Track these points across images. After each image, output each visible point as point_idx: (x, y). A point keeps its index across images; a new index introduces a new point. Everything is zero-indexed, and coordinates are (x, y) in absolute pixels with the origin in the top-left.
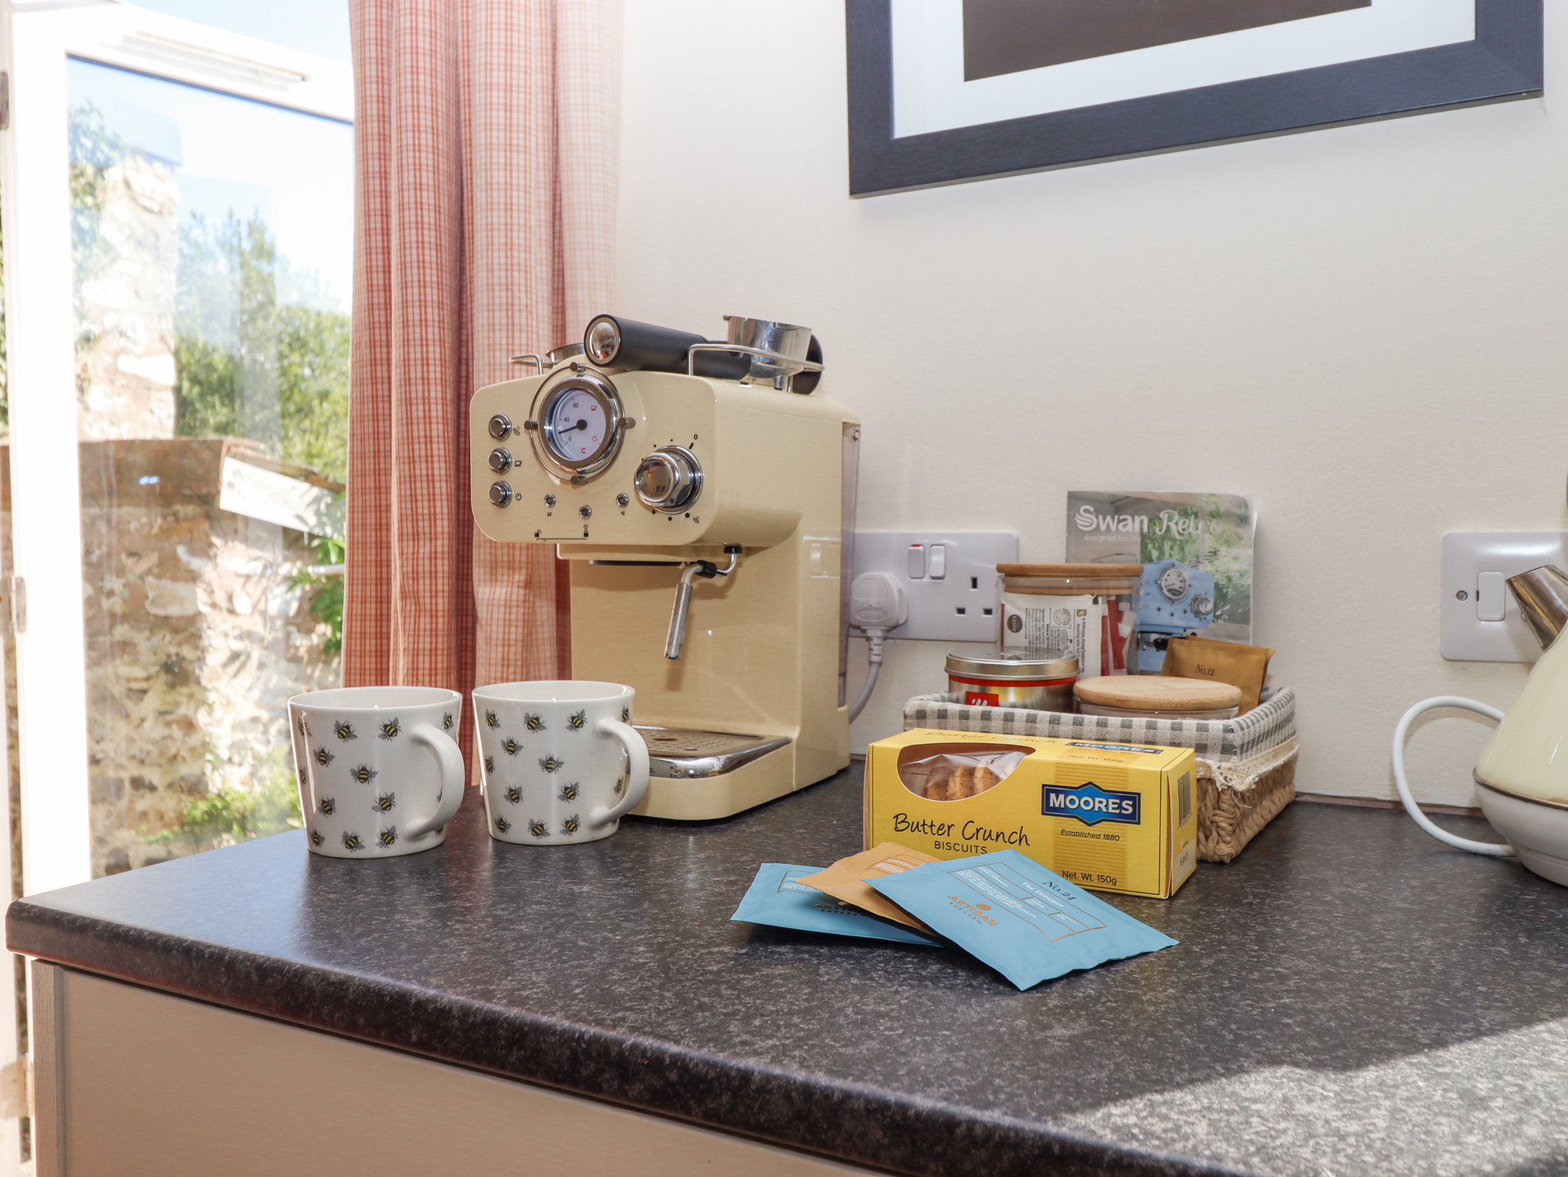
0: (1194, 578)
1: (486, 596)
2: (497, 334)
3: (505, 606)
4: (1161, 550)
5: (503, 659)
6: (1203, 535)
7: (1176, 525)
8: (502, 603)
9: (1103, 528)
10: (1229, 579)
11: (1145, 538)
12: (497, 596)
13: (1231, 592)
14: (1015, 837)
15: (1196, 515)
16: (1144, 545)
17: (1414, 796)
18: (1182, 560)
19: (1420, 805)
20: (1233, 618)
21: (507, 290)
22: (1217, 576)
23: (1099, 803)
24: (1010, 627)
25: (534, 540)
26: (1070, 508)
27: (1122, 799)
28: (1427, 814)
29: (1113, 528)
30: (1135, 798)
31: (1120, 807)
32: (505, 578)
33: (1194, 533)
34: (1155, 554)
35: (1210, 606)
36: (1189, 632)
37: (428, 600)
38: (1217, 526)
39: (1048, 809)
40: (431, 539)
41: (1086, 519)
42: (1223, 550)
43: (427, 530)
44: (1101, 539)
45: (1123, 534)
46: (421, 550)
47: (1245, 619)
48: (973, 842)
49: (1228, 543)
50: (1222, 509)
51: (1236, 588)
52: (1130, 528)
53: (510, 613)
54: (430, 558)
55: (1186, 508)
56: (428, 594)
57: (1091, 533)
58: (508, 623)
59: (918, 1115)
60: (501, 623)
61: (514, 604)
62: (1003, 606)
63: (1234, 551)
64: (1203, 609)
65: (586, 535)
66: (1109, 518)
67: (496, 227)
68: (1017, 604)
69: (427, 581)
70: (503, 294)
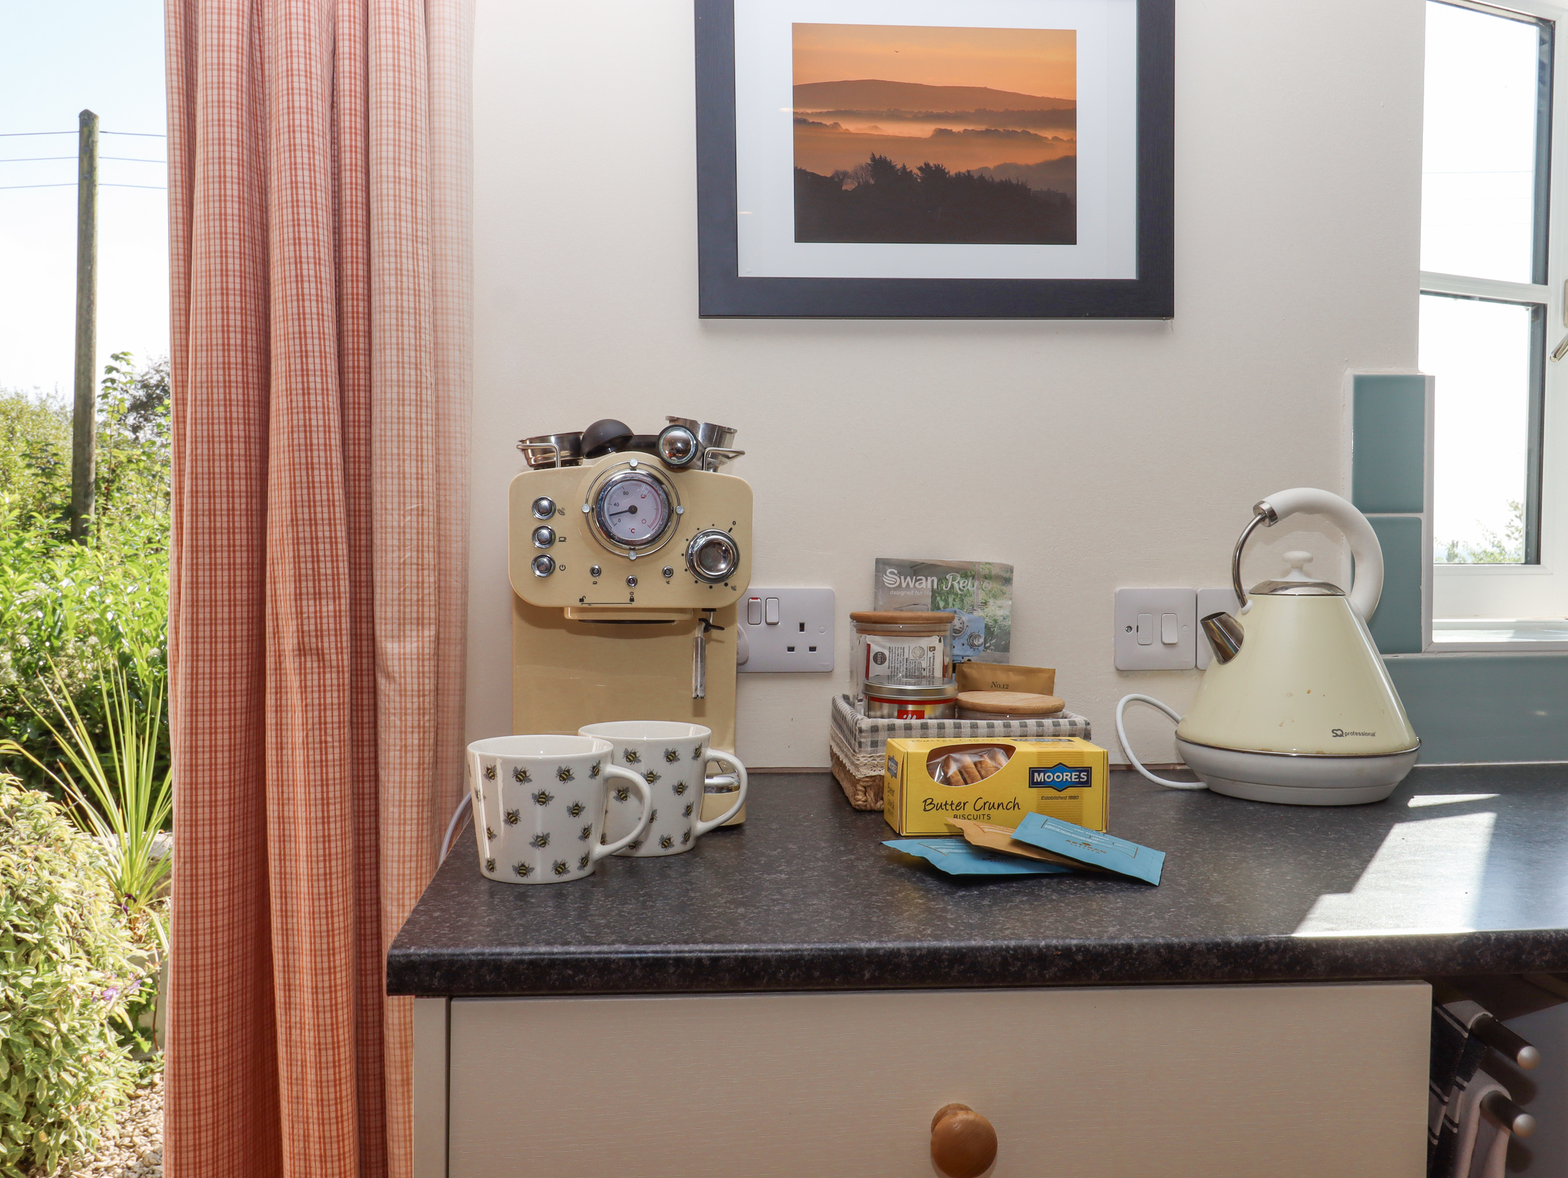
0: (970, 621)
1: (396, 651)
2: (407, 408)
3: (418, 659)
4: (946, 601)
5: (419, 709)
6: (977, 591)
7: (959, 584)
8: (415, 657)
9: (904, 585)
10: (996, 621)
11: (935, 593)
12: (408, 651)
13: (996, 631)
14: (1011, 805)
15: (973, 577)
16: (934, 597)
17: (1139, 760)
18: (962, 608)
19: (1143, 765)
20: (998, 648)
21: (416, 369)
22: (987, 619)
23: (1067, 776)
24: (875, 661)
25: (579, 604)
26: (877, 570)
27: (1081, 772)
28: (1149, 771)
29: (912, 585)
30: (1088, 771)
31: (1079, 777)
32: (414, 633)
33: (971, 589)
34: (942, 604)
35: (982, 640)
36: (966, 659)
37: (334, 657)
38: (987, 585)
39: (1033, 784)
40: (334, 598)
41: (890, 578)
42: (991, 601)
43: (330, 590)
44: (903, 593)
45: (919, 590)
46: (324, 609)
47: (1006, 648)
48: (982, 812)
49: (995, 597)
50: (993, 573)
51: (1000, 628)
52: (924, 585)
53: (423, 666)
54: (335, 617)
55: (967, 572)
56: (333, 651)
57: (895, 589)
58: (421, 674)
59: (1237, 945)
60: (415, 675)
61: (427, 657)
62: (869, 646)
63: (999, 602)
64: (976, 643)
65: (632, 600)
66: (909, 579)
67: (406, 310)
68: (878, 644)
69: (333, 638)
70: (413, 372)
